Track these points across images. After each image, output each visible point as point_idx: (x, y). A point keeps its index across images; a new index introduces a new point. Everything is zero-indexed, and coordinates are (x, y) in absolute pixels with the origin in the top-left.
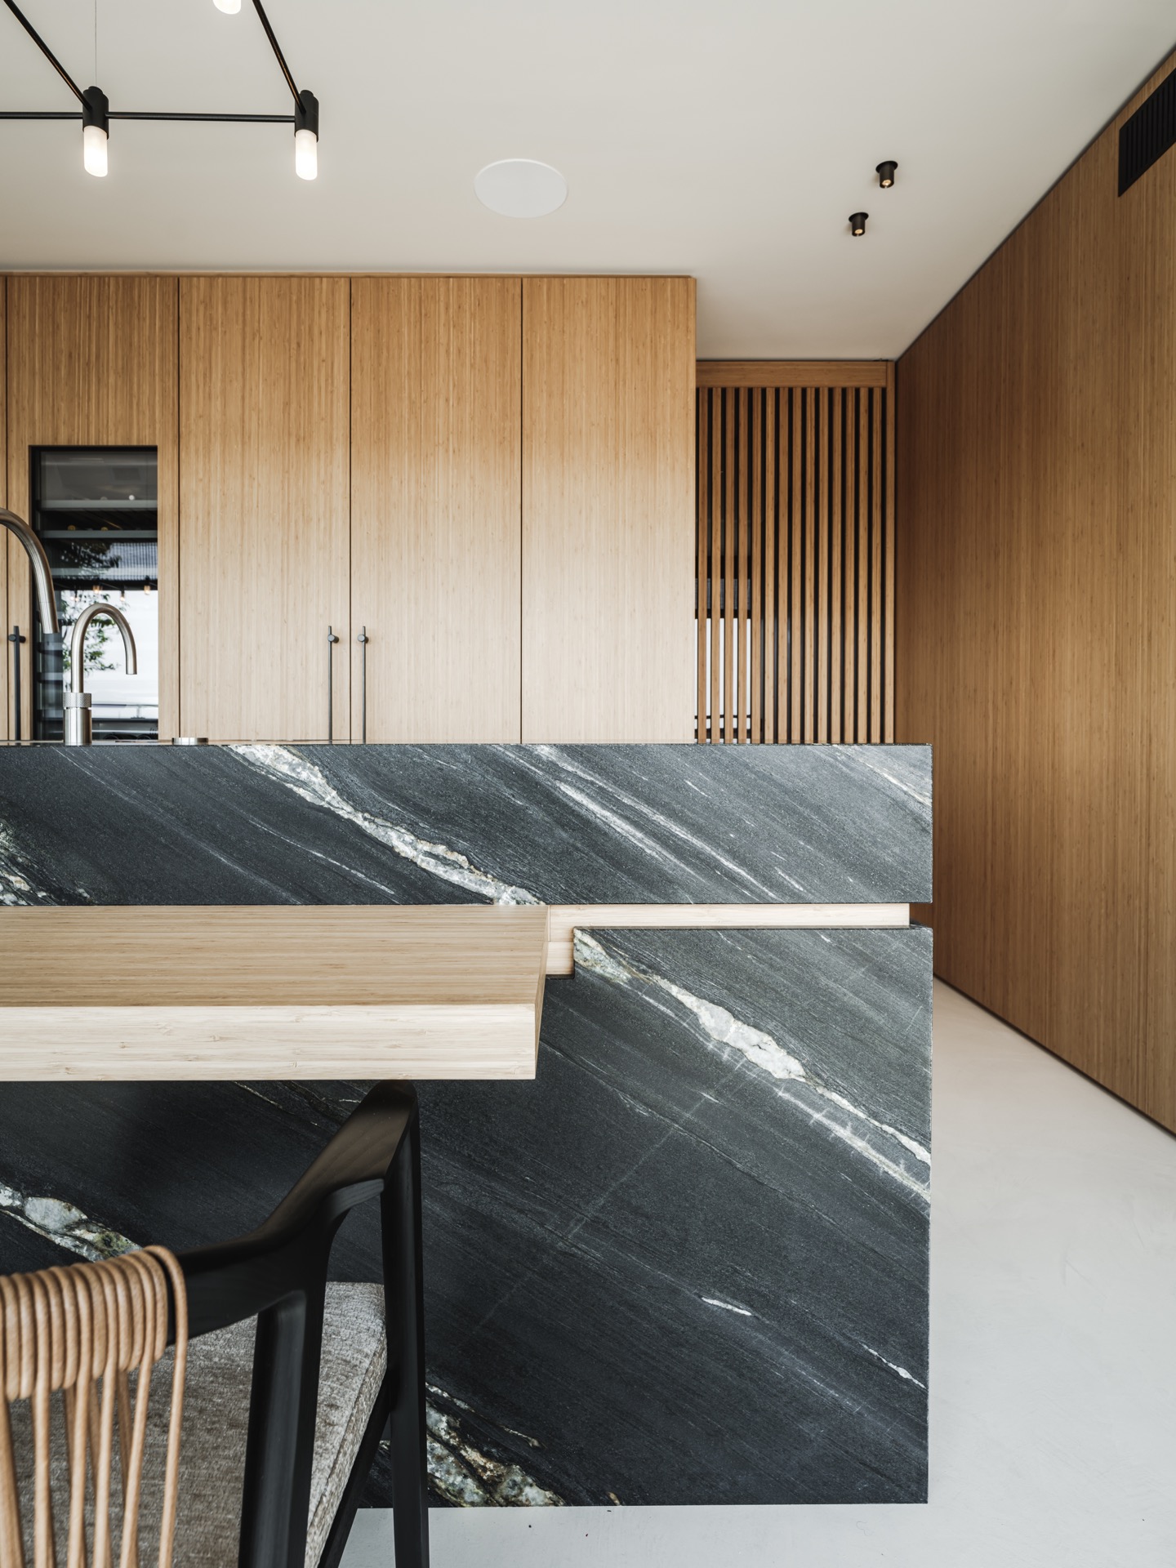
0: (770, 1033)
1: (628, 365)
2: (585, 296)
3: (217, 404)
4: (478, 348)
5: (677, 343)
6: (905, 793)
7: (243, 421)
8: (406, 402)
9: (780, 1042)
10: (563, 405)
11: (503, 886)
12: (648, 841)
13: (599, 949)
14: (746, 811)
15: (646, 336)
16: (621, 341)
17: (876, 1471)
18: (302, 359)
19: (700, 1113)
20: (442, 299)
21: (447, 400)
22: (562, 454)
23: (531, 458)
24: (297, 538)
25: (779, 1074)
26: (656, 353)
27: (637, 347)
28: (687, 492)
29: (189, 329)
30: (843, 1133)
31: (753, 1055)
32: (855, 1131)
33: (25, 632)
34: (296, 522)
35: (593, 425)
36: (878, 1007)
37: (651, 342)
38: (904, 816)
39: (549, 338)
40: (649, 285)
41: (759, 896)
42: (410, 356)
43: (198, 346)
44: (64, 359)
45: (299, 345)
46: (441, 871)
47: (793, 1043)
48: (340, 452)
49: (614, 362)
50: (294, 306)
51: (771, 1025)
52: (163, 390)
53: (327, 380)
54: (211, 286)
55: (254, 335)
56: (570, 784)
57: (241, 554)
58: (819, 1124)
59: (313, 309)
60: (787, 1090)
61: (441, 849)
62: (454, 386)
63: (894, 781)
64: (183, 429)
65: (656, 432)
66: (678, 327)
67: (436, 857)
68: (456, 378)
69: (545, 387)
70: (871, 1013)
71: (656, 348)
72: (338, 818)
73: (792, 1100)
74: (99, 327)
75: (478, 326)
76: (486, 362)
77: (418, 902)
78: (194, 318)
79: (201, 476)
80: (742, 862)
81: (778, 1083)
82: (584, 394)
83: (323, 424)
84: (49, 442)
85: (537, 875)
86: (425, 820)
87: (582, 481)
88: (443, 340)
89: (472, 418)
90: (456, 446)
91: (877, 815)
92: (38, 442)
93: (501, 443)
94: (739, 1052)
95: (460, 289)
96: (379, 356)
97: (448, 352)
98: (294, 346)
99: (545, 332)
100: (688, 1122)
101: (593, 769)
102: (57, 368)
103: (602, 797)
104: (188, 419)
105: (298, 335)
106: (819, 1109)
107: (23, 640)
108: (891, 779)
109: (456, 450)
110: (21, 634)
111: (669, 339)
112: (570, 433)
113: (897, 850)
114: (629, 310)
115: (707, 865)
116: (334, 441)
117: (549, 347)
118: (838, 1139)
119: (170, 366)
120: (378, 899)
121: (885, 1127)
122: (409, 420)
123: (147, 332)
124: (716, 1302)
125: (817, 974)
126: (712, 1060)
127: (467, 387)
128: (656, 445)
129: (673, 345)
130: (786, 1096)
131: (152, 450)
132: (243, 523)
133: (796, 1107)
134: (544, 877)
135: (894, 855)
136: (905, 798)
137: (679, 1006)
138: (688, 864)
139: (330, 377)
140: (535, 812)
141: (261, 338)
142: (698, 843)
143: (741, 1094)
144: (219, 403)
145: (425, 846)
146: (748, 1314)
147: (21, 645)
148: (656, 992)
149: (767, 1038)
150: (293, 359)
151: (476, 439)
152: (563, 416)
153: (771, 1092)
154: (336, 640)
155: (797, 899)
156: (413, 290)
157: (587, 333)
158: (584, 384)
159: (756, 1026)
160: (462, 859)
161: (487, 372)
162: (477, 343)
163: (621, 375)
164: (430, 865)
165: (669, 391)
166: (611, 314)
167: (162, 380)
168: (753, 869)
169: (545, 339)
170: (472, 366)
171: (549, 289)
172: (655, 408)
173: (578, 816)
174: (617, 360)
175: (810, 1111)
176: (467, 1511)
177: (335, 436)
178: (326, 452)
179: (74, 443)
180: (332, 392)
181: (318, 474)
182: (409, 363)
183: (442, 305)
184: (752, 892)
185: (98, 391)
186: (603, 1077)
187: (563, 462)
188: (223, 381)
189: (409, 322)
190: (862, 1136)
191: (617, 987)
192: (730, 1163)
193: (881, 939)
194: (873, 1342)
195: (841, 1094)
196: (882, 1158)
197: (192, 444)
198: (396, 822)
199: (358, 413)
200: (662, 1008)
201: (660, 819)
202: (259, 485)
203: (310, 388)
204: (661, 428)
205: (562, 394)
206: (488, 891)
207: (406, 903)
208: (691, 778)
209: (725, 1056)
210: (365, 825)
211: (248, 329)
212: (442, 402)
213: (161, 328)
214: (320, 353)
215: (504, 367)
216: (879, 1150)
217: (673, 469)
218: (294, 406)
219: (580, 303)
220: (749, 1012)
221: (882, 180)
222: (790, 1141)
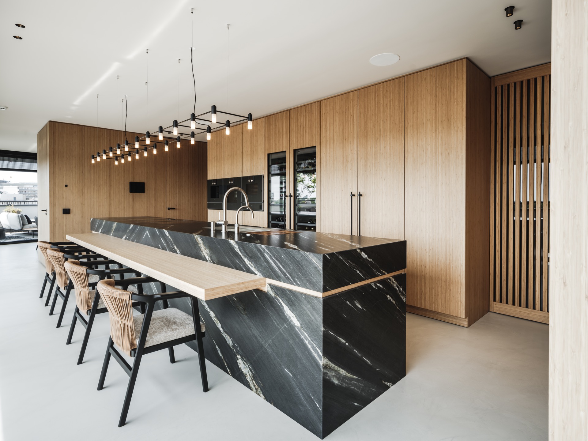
0: (295, 315)
1: (440, 97)
2: (425, 76)
3: (328, 133)
4: (392, 102)
5: (458, 84)
6: (317, 265)
7: (333, 136)
8: (372, 123)
9: (296, 317)
10: (418, 115)
11: (258, 272)
12: (277, 268)
13: (270, 288)
14: (291, 264)
15: (447, 85)
16: (438, 89)
17: (313, 425)
18: (347, 116)
19: (284, 328)
20: (382, 90)
21: (383, 121)
22: (417, 132)
23: (408, 134)
24: (345, 167)
25: (296, 325)
26: (450, 91)
27: (443, 90)
28: (462, 139)
29: (322, 114)
30: (307, 342)
31: (292, 319)
32: (309, 343)
33: (292, 194)
34: (345, 162)
35: (428, 120)
36: (313, 316)
37: (449, 86)
38: (317, 271)
39: (413, 94)
40: (448, 67)
41: (293, 284)
42: (373, 109)
43: (324, 118)
44: (299, 127)
45: (346, 112)
46: (250, 267)
47: (298, 318)
48: (355, 141)
49: (435, 97)
50: (345, 102)
51: (295, 313)
52: (317, 131)
53: (352, 121)
54: (327, 102)
55: (336, 112)
56: (266, 254)
57: (333, 172)
58: (302, 338)
59: (349, 102)
60: (297, 329)
61: (251, 263)
62: (385, 116)
63: (315, 262)
64: (321, 141)
65: (450, 119)
66: (459, 78)
67: (250, 264)
68: (385, 113)
69: (412, 111)
70: (311, 316)
71: (450, 88)
72: (239, 255)
73: (298, 331)
74: (305, 118)
75: (392, 96)
76: (394, 106)
77: (248, 273)
78: (323, 111)
79: (325, 152)
80: (290, 275)
81: (296, 326)
82: (425, 110)
83: (351, 134)
84: (297, 148)
85: (262, 271)
86: (249, 257)
87: (424, 140)
88: (382, 103)
89: (390, 125)
90: (385, 135)
91: (312, 270)
92: (295, 149)
93: (398, 131)
94: (290, 317)
95: (387, 85)
96: (365, 111)
97: (383, 106)
98: (345, 113)
99: (412, 92)
100: (282, 329)
101: (269, 251)
102: (298, 130)
103: (270, 257)
104: (322, 138)
105: (346, 110)
106: (303, 335)
107: (292, 196)
108: (314, 261)
109: (386, 136)
110: (291, 195)
111: (455, 83)
112: (420, 124)
113: (316, 279)
114: (440, 77)
115: (285, 275)
116: (354, 138)
117: (413, 97)
118: (305, 343)
119: (319, 125)
120: (243, 271)
121: (314, 344)
122: (373, 129)
123: (314, 117)
124: (287, 371)
125: (302, 304)
126: (286, 317)
127: (389, 116)
128: (450, 123)
129: (457, 86)
130: (297, 330)
131: (315, 147)
132: (333, 164)
133: (299, 333)
134: (263, 272)
135: (315, 280)
136: (317, 266)
137: (281, 304)
138: (282, 274)
139: (353, 120)
140: (262, 258)
141: (337, 113)
142: (284, 270)
143: (290, 326)
144: (328, 132)
145: (249, 262)
146: (292, 376)
147: (291, 197)
148: (278, 299)
149: (294, 316)
150: (345, 117)
151: (391, 131)
152: (418, 119)
153: (295, 328)
154: (354, 195)
155: (299, 285)
156: (374, 89)
157: (426, 89)
158: (425, 107)
159: (292, 312)
160: (253, 266)
161: (394, 109)
162: (392, 101)
163: (438, 101)
164: (249, 266)
165: (455, 103)
166: (434, 80)
167: (317, 129)
168: (292, 278)
169: (412, 95)
170: (390, 108)
171: (413, 78)
172: (450, 110)
173: (267, 260)
174: (436, 96)
175: (301, 335)
176: (253, 392)
177: (354, 137)
178: (352, 142)
179: (301, 148)
180: (353, 124)
181: (350, 148)
182: (373, 112)
183: (382, 91)
184: (292, 282)
185: (305, 134)
186: (271, 315)
187: (418, 135)
188: (329, 126)
189: (373, 99)
190: (310, 344)
191: (272, 297)
192: (289, 341)
193: (313, 299)
194: (312, 394)
195: (306, 333)
196: (313, 351)
197: (323, 144)
198: (246, 257)
199: (360, 129)
200: (279, 304)
201: (278, 263)
202: (337, 153)
203: (348, 124)
204: (452, 117)
205: (418, 112)
206: (256, 272)
207: (247, 272)
208: (283, 256)
209: (288, 317)
210: (242, 257)
211: (335, 111)
212: (382, 121)
213: (317, 115)
214: (351, 114)
215: (399, 107)
216: (313, 349)
217: (457, 131)
218: (345, 130)
219: (423, 80)
220: (291, 309)
221: (507, 14)
222: (298, 340)
